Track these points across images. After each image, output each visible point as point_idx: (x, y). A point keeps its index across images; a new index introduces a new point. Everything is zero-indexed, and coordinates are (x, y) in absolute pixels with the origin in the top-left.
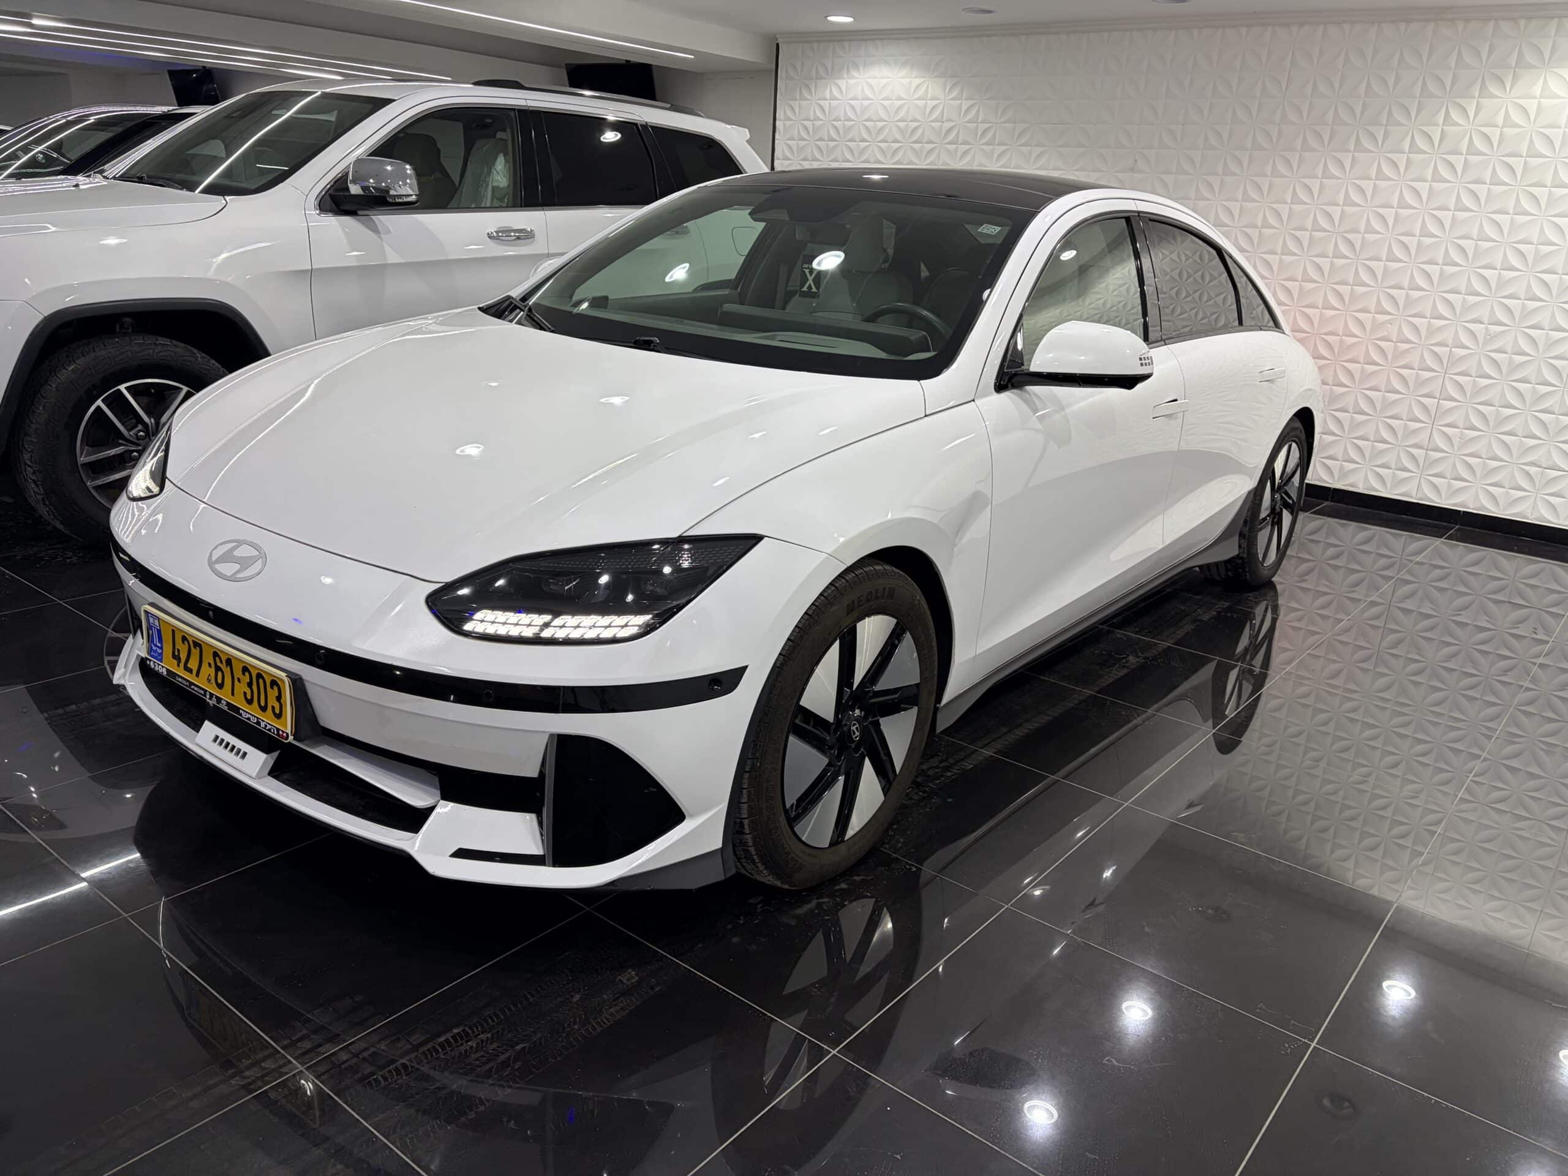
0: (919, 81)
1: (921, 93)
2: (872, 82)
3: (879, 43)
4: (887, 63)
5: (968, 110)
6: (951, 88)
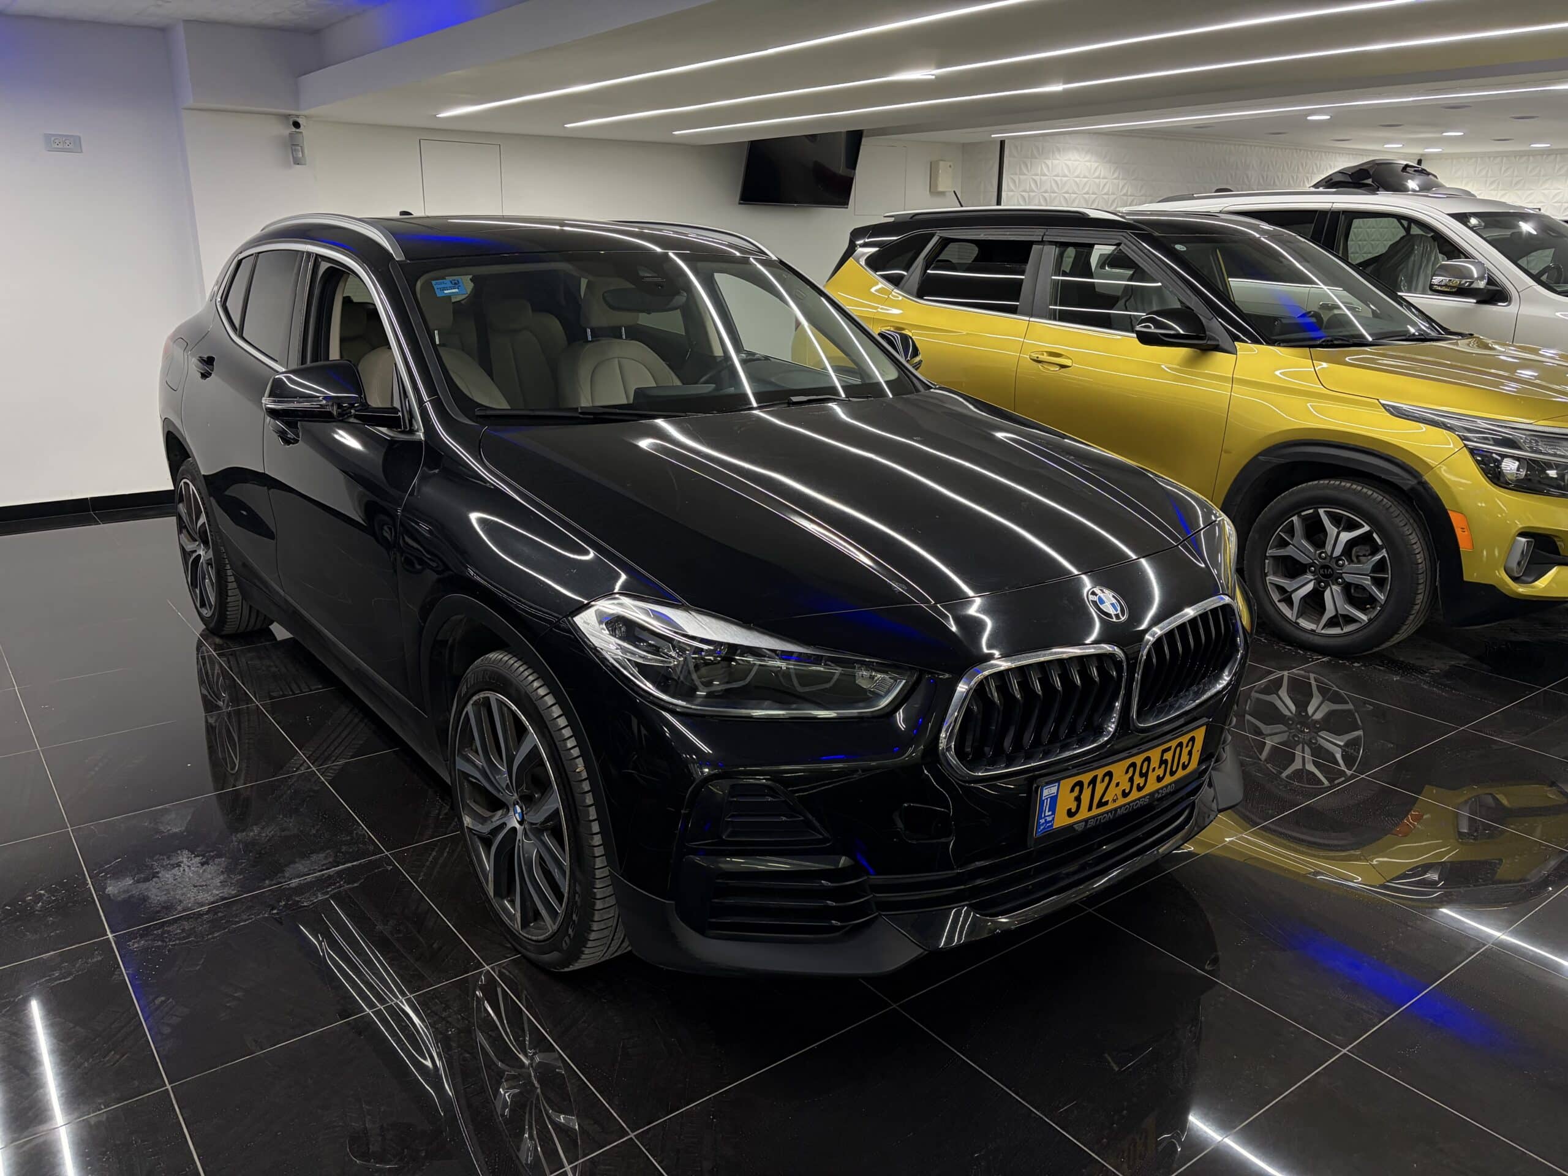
0: (1096, 165)
2: (1069, 163)
5: (1123, 187)
6: (1114, 171)
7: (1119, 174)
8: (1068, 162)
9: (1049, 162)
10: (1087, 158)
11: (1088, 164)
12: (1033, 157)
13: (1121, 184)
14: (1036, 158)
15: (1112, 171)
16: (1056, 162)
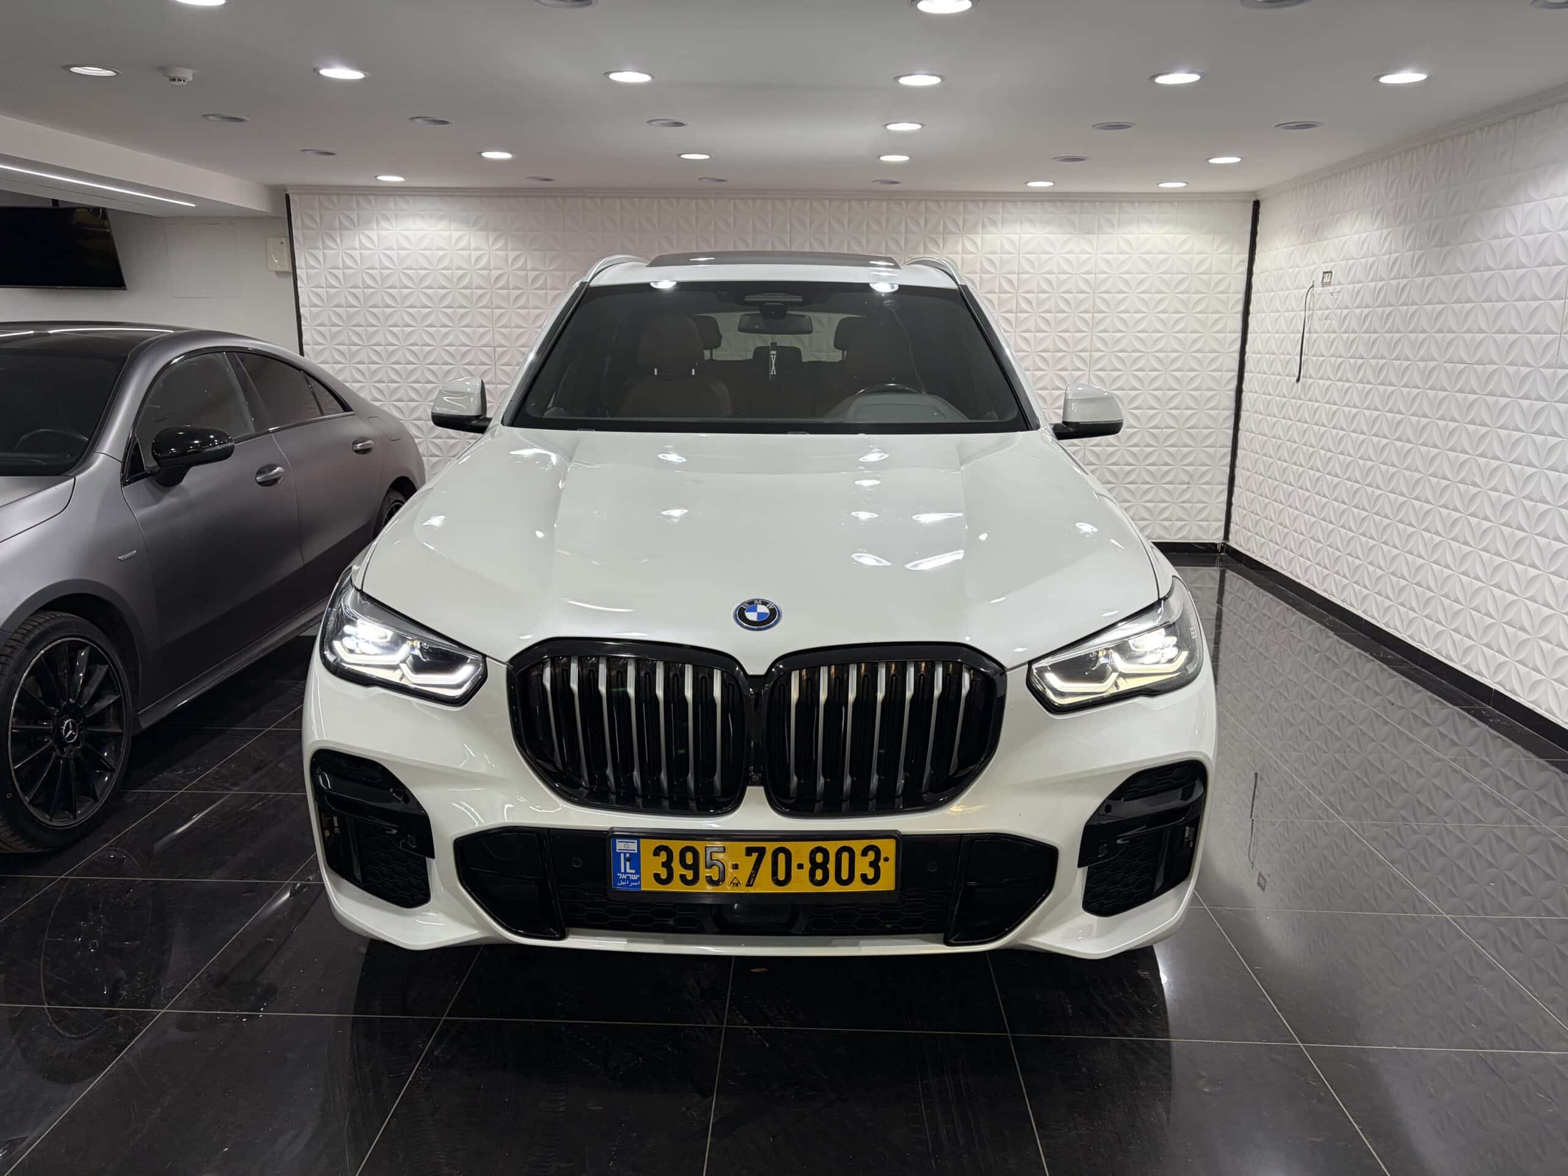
0: (459, 234)
1: (463, 243)
3: (410, 198)
4: (422, 217)
5: (515, 259)
6: (495, 240)
7: (506, 244)
8: (406, 233)
9: (373, 235)
10: (442, 225)
11: (445, 234)
12: (342, 228)
13: (512, 255)
14: (346, 228)
15: (491, 242)
16: (384, 233)
